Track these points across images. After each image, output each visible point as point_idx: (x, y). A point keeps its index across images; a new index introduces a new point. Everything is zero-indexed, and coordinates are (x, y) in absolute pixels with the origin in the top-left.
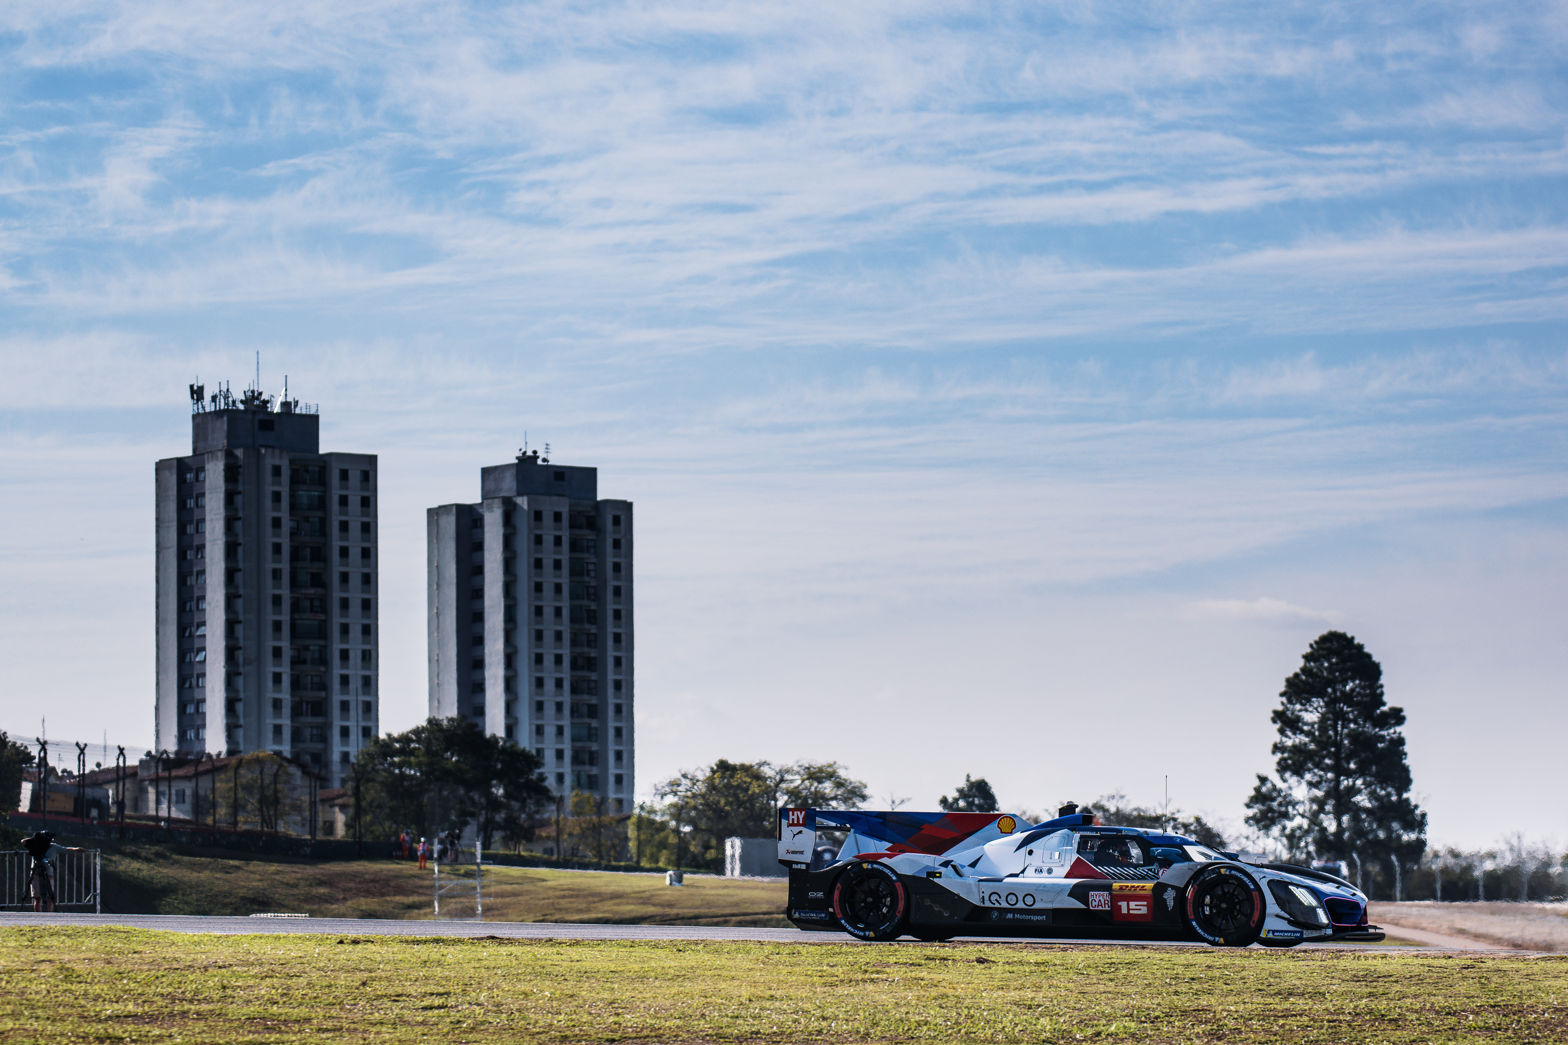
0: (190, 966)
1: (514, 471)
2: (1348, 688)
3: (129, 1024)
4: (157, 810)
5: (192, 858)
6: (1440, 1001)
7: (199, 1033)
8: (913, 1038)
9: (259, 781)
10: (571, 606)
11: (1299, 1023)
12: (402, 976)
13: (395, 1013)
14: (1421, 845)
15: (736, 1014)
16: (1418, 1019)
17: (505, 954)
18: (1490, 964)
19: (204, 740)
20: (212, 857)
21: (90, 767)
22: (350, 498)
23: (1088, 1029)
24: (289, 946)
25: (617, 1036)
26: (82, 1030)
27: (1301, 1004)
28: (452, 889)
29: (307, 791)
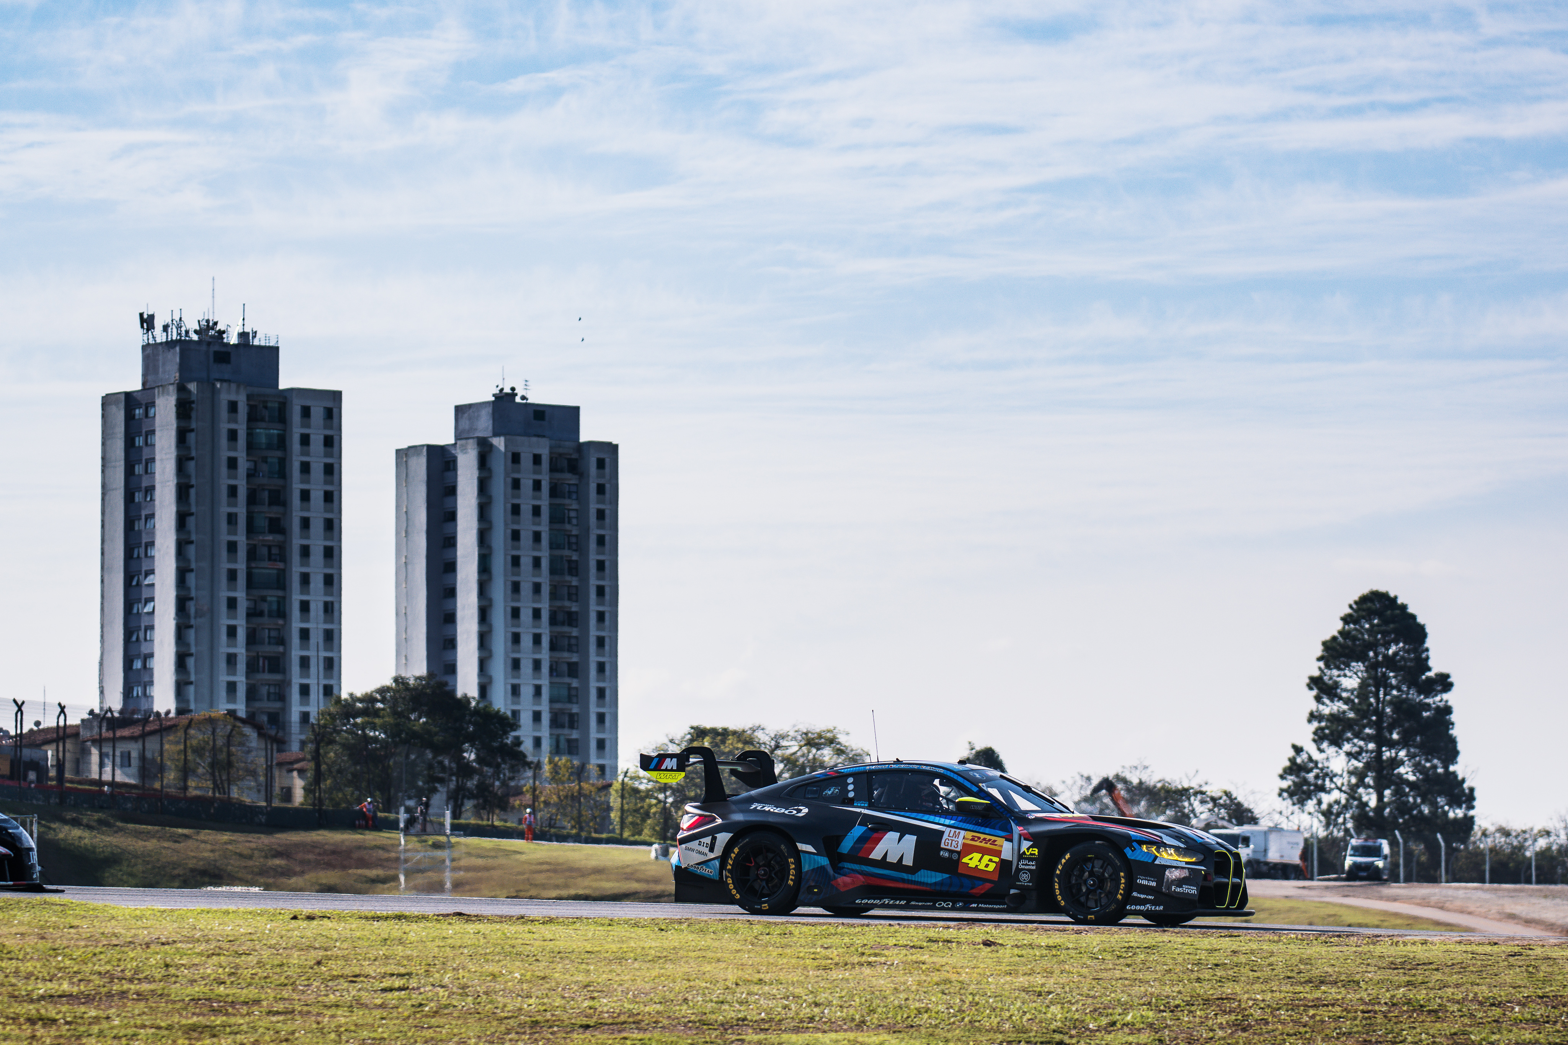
0: (130, 942)
1: (489, 409)
2: (1391, 652)
3: (63, 1005)
4: (101, 774)
5: (137, 826)
6: (1483, 991)
7: (139, 1015)
8: (912, 1026)
9: (211, 743)
10: (551, 555)
11: (1331, 1014)
12: (360, 954)
13: (351, 995)
14: (1468, 823)
15: (721, 999)
16: (1460, 1011)
17: (472, 931)
18: (1538, 951)
19: (152, 697)
20: (159, 825)
21: (28, 725)
22: (312, 437)
23: (1102, 1018)
24: (238, 922)
25: (591, 1022)
26: (12, 1010)
27: (1333, 993)
28: (419, 862)
29: (263, 753)
